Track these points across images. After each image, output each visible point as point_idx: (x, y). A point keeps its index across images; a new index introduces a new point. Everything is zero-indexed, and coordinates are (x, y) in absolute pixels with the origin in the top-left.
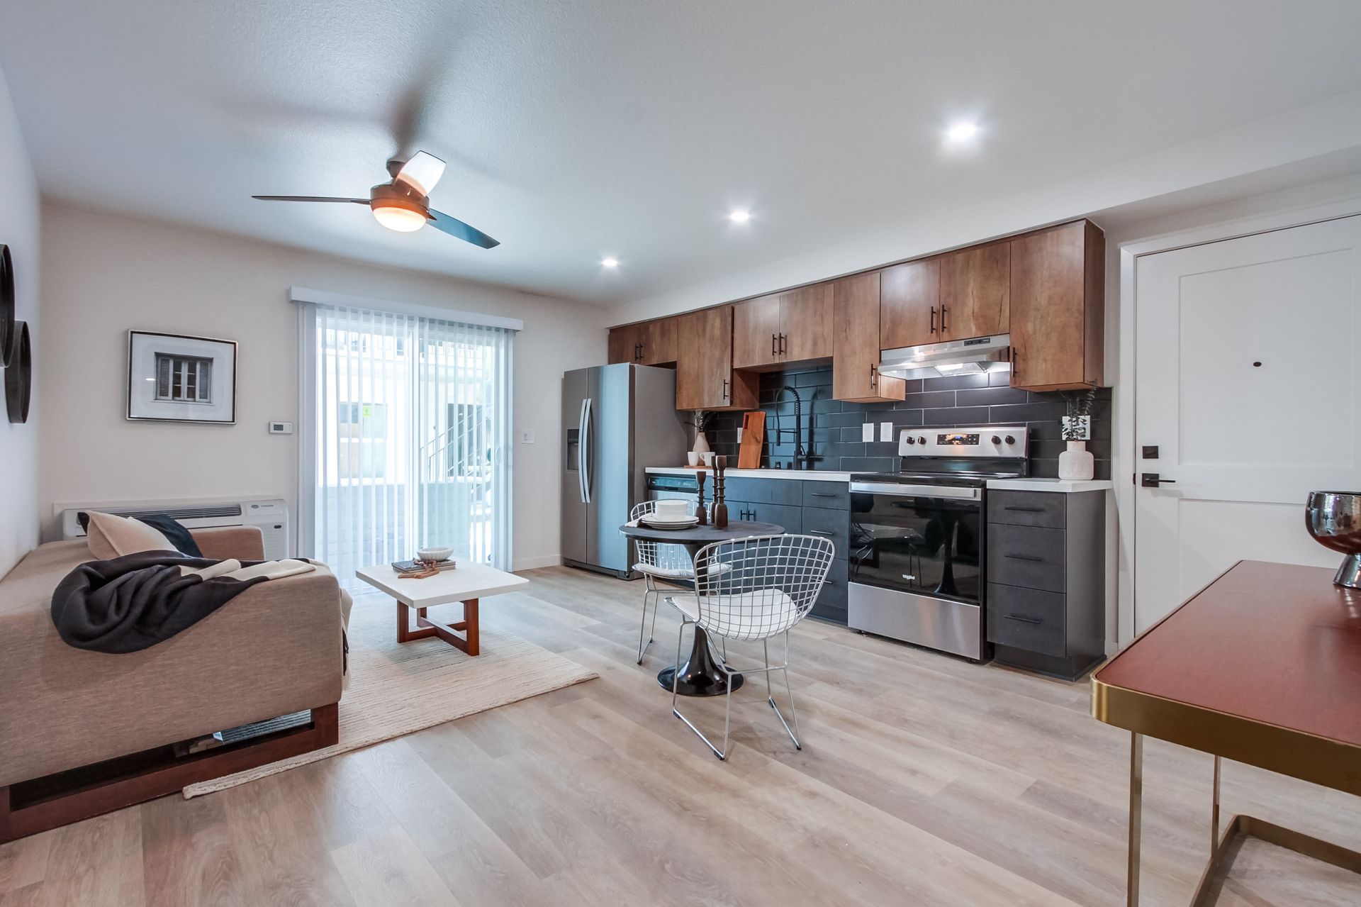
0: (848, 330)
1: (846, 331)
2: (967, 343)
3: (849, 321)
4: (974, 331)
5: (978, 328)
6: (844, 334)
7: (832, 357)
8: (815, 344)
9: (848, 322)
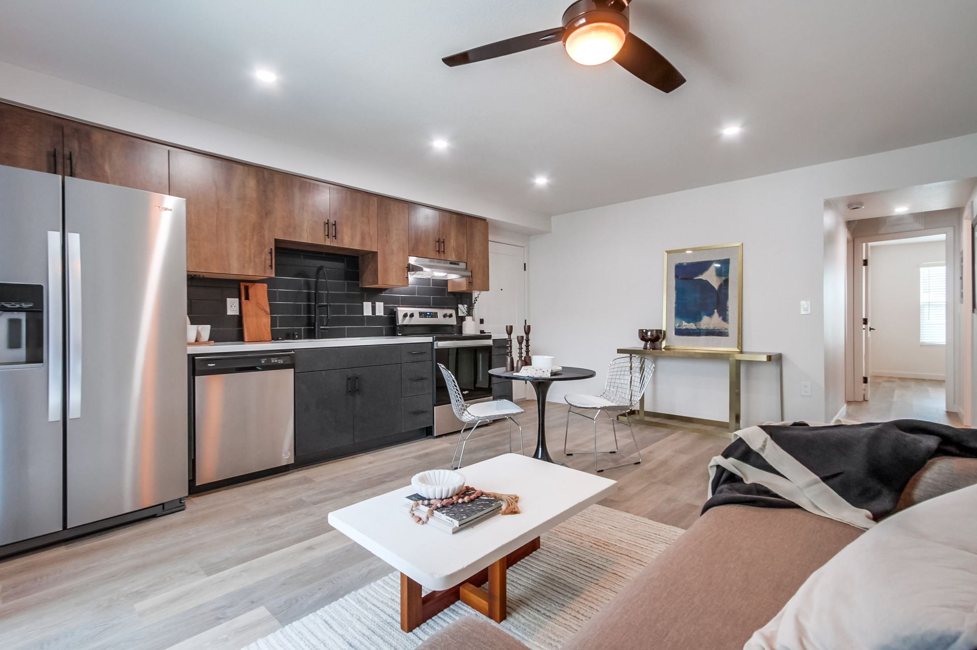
0: (388, 235)
1: (386, 236)
2: (451, 263)
3: (389, 229)
4: (453, 258)
5: (456, 256)
6: (385, 237)
7: (377, 252)
8: (363, 238)
9: (388, 231)
